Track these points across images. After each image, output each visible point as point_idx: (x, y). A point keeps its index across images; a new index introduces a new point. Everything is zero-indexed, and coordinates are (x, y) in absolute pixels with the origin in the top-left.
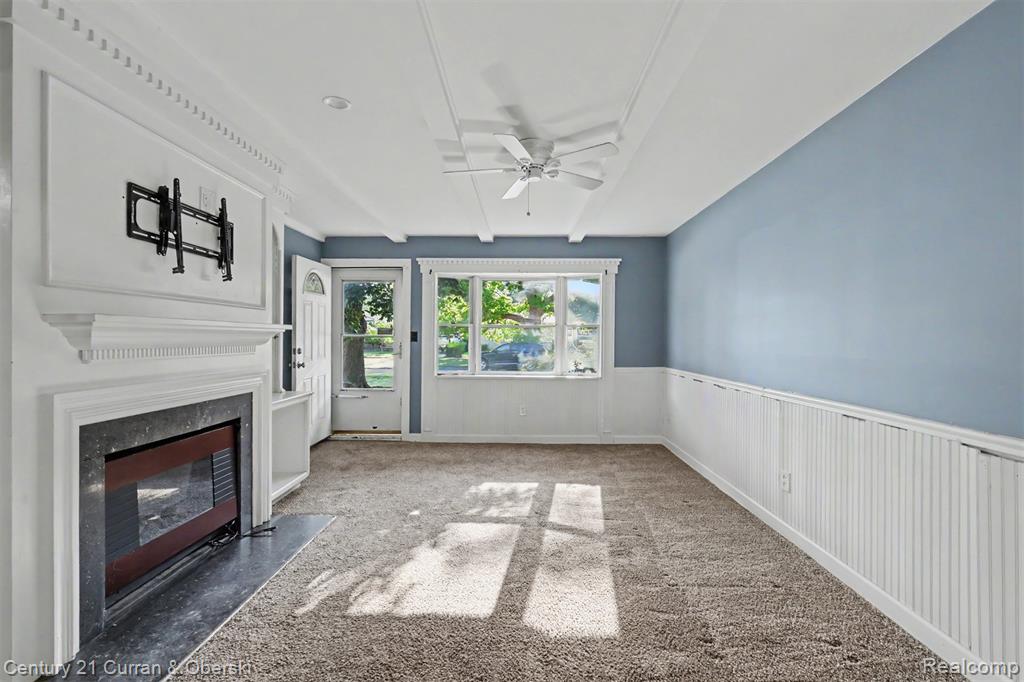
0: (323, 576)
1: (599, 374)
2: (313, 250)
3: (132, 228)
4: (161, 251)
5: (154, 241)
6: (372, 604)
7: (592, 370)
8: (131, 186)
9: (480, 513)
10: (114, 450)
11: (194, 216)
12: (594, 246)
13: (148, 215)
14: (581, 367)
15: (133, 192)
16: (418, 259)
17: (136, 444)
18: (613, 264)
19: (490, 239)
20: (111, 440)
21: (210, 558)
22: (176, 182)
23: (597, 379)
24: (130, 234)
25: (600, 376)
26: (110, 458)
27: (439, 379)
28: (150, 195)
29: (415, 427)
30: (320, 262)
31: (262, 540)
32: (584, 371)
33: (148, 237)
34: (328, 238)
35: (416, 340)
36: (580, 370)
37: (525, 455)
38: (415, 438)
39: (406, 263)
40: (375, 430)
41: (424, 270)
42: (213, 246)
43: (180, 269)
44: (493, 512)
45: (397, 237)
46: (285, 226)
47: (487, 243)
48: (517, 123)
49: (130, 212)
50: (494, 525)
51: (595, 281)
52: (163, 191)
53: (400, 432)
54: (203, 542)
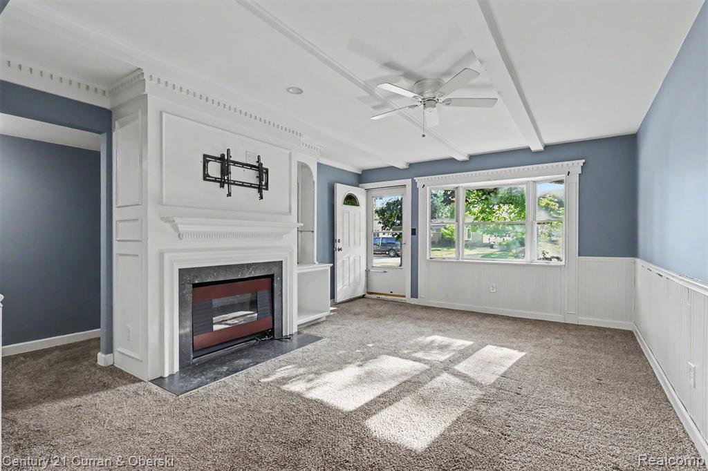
0: (290, 367)
1: (563, 263)
2: (353, 179)
3: (206, 177)
4: (222, 186)
5: (218, 182)
6: (296, 387)
7: (558, 258)
8: (205, 156)
9: (410, 353)
10: (196, 282)
11: (243, 167)
12: (553, 152)
13: (214, 169)
14: (548, 256)
15: (206, 159)
16: (415, 178)
17: (209, 280)
18: (576, 166)
19: (465, 158)
20: (196, 277)
21: (254, 345)
22: (228, 150)
23: (561, 267)
24: (205, 179)
25: (564, 263)
26: (195, 286)
27: (430, 261)
28: (216, 159)
29: (414, 294)
30: (358, 186)
31: (284, 343)
32: (550, 259)
33: (215, 180)
34: (364, 171)
35: (415, 234)
36: (547, 259)
37: (486, 323)
38: (414, 301)
39: (408, 182)
40: (391, 294)
41: (419, 185)
42: (255, 181)
43: (229, 195)
44: (420, 355)
45: (401, 165)
46: (318, 163)
47: (464, 162)
48: (401, 73)
49: (205, 167)
50: (412, 362)
51: (560, 182)
52: (223, 156)
53: (404, 297)
54: (252, 336)
